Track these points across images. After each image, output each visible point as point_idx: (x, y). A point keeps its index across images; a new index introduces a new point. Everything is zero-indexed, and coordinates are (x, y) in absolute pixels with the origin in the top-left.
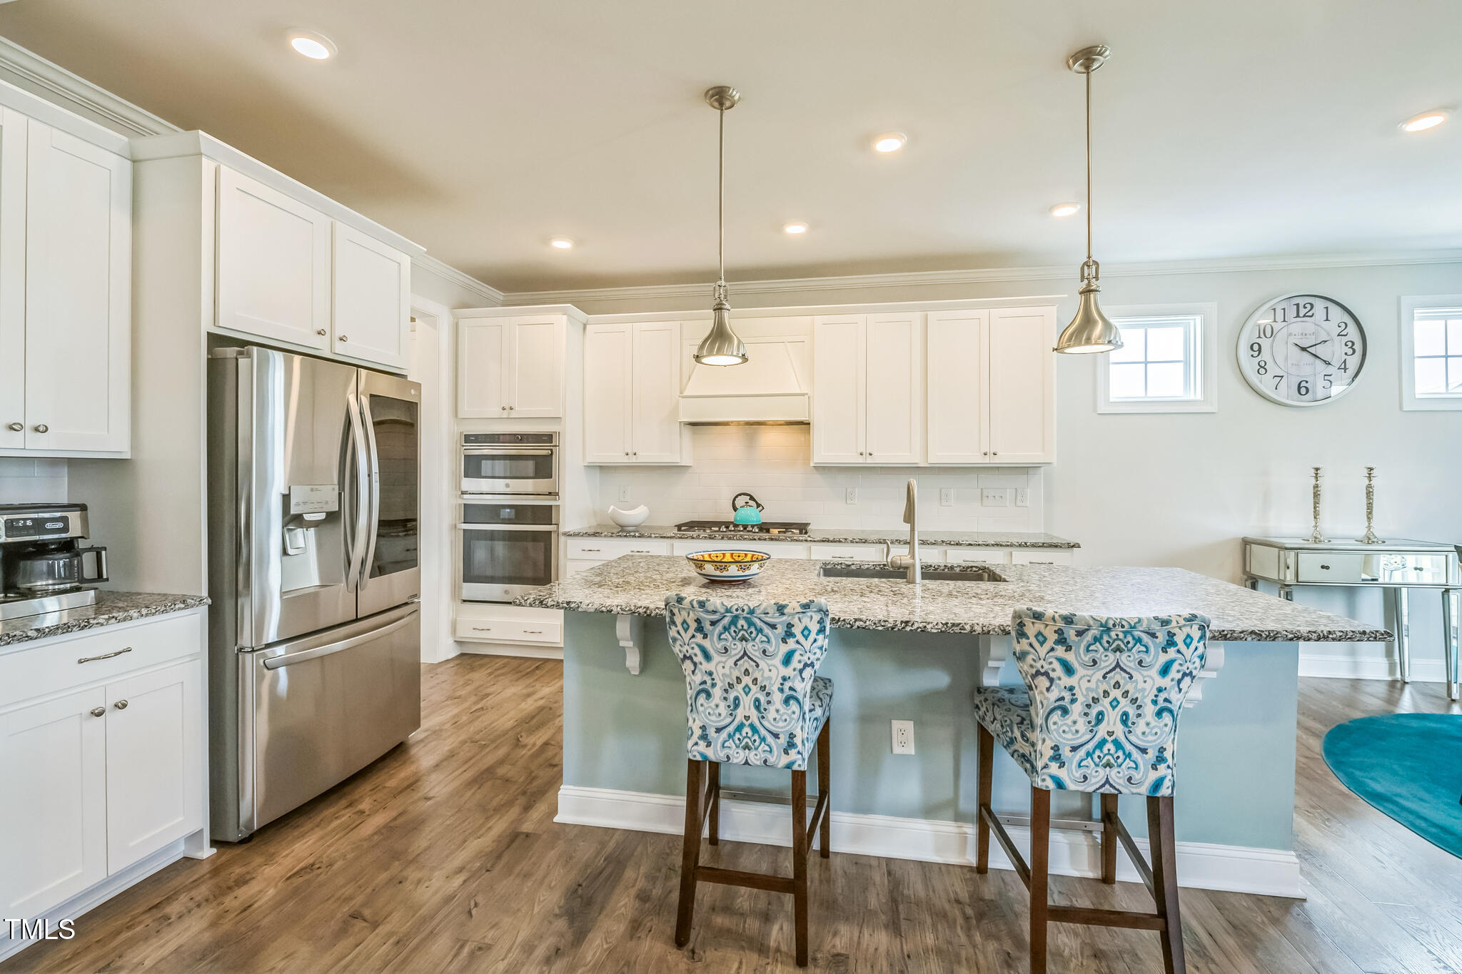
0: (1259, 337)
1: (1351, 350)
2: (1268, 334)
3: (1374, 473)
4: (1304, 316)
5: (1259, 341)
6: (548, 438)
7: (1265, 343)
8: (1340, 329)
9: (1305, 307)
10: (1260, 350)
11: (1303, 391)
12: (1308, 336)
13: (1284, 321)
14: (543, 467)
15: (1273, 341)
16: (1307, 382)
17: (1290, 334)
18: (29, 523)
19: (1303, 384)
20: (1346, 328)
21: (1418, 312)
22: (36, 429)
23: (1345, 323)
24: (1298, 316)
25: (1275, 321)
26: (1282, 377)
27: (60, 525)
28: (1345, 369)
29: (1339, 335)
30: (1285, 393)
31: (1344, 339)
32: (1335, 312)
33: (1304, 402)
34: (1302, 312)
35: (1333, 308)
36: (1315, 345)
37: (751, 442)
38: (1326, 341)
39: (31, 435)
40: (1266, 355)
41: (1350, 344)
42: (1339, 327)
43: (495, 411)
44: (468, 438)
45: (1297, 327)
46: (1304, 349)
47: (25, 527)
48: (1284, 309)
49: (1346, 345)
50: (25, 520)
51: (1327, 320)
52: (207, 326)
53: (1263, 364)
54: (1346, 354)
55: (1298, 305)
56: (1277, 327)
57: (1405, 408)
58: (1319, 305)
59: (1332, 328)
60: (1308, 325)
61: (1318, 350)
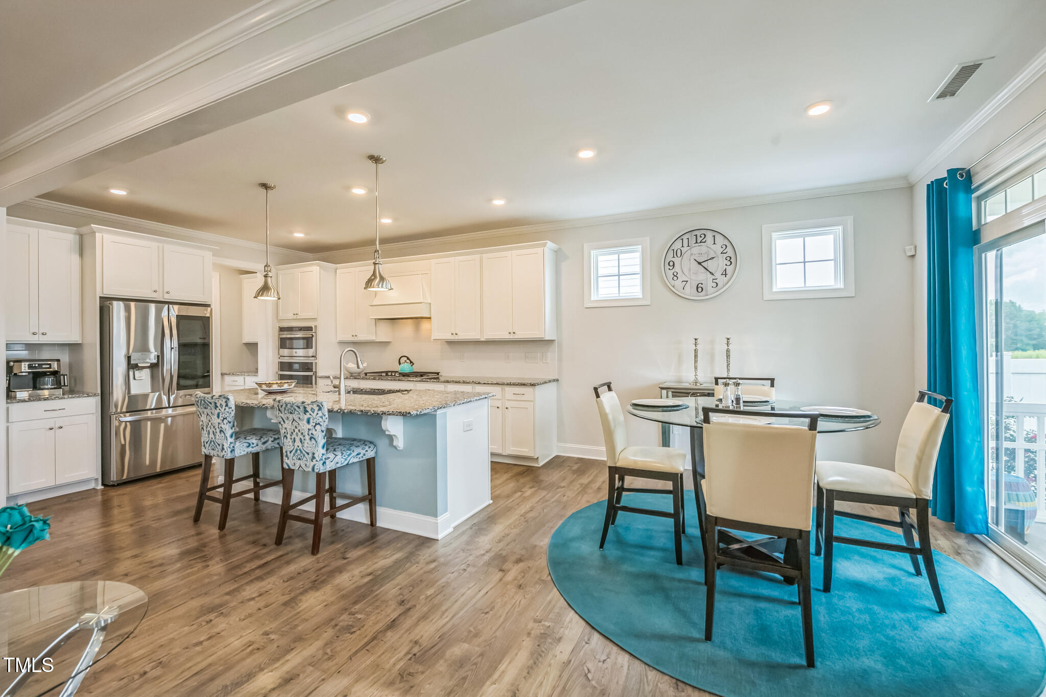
0: (674, 257)
1: (729, 262)
2: (679, 254)
3: (731, 341)
4: (701, 242)
5: (673, 259)
6: (309, 329)
7: (677, 261)
8: (722, 250)
9: (701, 237)
10: (674, 265)
11: (700, 290)
12: (703, 255)
13: (688, 246)
14: (308, 343)
15: (682, 259)
16: (702, 284)
17: (692, 254)
18: (37, 365)
19: (700, 285)
20: (726, 248)
21: (775, 235)
22: (43, 334)
23: (726, 246)
24: (697, 243)
25: (683, 247)
26: (687, 281)
27: (49, 366)
28: (726, 275)
29: (722, 253)
30: (690, 291)
31: (725, 255)
32: (719, 239)
33: (701, 296)
34: (699, 239)
35: (718, 237)
36: (707, 260)
37: (417, 328)
38: (713, 258)
39: (41, 336)
40: (677, 268)
41: (728, 259)
42: (722, 248)
43: (291, 316)
44: (282, 329)
45: (696, 250)
46: (700, 263)
47: (35, 367)
48: (688, 239)
49: (726, 259)
50: (35, 364)
51: (714, 244)
52: (99, 294)
53: (675, 274)
54: (726, 265)
55: (696, 235)
56: (684, 250)
57: (764, 299)
58: (709, 235)
59: (718, 248)
60: (703, 248)
61: (708, 265)
